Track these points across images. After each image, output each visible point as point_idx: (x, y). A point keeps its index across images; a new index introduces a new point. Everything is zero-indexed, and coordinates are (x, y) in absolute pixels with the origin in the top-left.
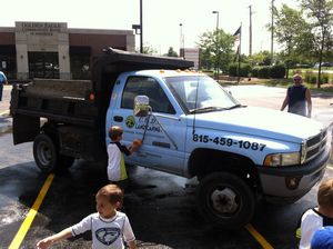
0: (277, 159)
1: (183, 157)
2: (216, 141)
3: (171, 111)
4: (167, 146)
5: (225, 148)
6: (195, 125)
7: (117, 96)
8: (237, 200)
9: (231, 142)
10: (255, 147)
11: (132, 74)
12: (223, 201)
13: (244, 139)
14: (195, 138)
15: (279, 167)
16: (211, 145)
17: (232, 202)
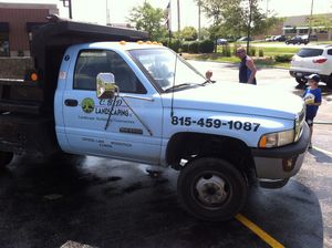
0: (272, 139)
1: (158, 144)
2: (201, 122)
3: (141, 90)
4: (139, 132)
5: (213, 130)
6: (173, 105)
7: (66, 75)
8: (226, 188)
9: (218, 124)
10: (247, 127)
11: (85, 47)
12: (211, 190)
13: (234, 119)
14: (175, 121)
15: (275, 148)
16: (195, 128)
17: (222, 191)
